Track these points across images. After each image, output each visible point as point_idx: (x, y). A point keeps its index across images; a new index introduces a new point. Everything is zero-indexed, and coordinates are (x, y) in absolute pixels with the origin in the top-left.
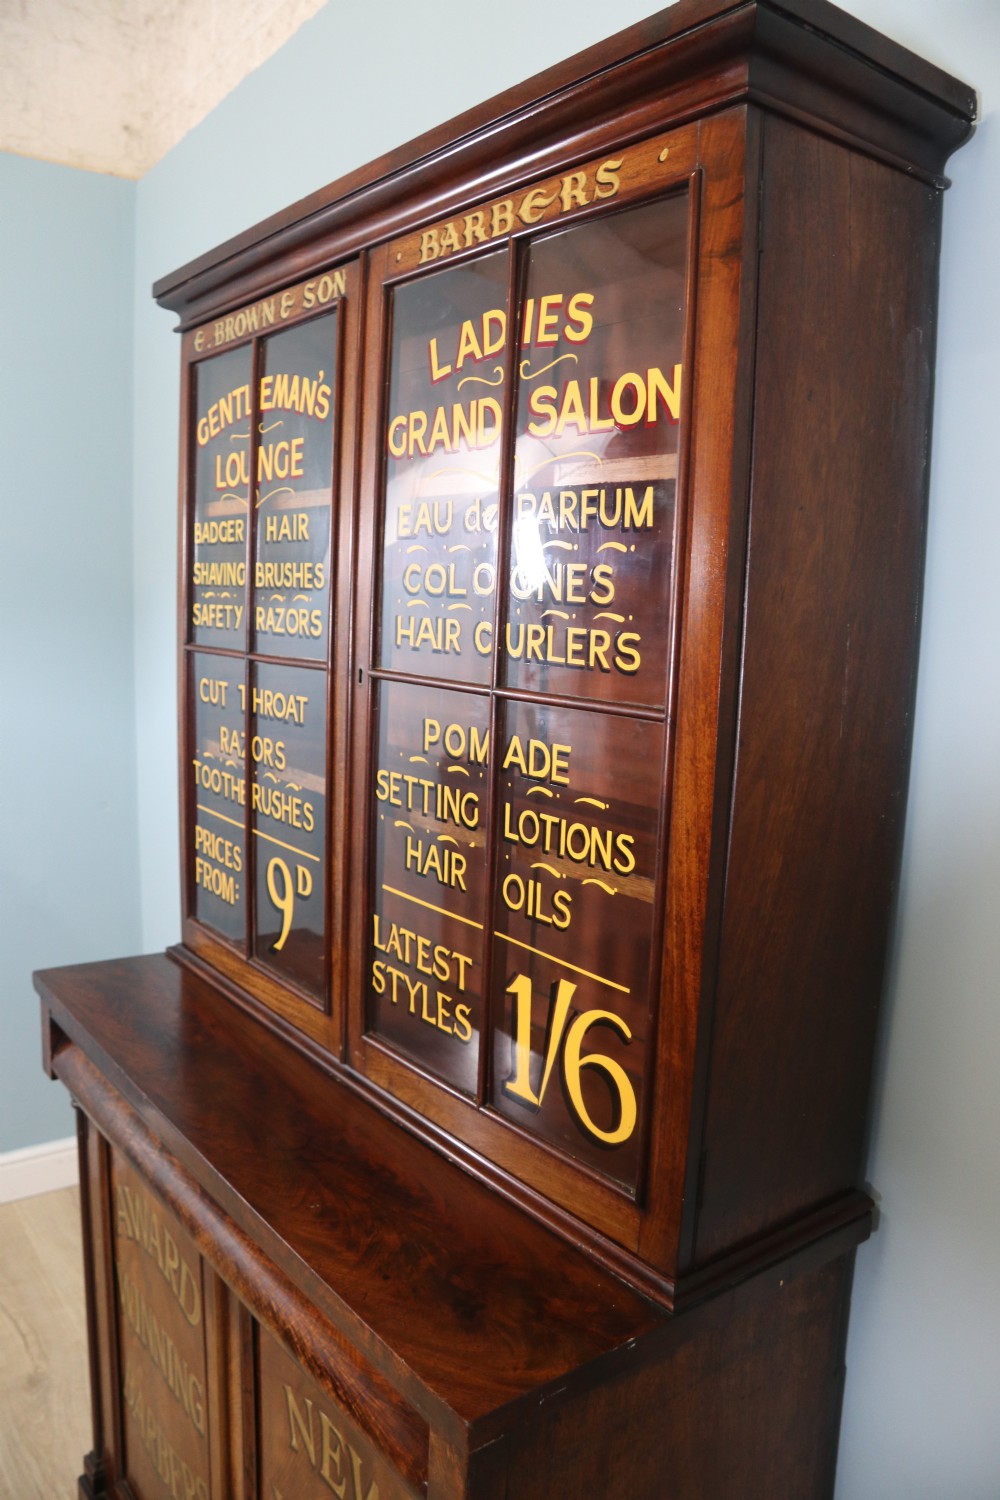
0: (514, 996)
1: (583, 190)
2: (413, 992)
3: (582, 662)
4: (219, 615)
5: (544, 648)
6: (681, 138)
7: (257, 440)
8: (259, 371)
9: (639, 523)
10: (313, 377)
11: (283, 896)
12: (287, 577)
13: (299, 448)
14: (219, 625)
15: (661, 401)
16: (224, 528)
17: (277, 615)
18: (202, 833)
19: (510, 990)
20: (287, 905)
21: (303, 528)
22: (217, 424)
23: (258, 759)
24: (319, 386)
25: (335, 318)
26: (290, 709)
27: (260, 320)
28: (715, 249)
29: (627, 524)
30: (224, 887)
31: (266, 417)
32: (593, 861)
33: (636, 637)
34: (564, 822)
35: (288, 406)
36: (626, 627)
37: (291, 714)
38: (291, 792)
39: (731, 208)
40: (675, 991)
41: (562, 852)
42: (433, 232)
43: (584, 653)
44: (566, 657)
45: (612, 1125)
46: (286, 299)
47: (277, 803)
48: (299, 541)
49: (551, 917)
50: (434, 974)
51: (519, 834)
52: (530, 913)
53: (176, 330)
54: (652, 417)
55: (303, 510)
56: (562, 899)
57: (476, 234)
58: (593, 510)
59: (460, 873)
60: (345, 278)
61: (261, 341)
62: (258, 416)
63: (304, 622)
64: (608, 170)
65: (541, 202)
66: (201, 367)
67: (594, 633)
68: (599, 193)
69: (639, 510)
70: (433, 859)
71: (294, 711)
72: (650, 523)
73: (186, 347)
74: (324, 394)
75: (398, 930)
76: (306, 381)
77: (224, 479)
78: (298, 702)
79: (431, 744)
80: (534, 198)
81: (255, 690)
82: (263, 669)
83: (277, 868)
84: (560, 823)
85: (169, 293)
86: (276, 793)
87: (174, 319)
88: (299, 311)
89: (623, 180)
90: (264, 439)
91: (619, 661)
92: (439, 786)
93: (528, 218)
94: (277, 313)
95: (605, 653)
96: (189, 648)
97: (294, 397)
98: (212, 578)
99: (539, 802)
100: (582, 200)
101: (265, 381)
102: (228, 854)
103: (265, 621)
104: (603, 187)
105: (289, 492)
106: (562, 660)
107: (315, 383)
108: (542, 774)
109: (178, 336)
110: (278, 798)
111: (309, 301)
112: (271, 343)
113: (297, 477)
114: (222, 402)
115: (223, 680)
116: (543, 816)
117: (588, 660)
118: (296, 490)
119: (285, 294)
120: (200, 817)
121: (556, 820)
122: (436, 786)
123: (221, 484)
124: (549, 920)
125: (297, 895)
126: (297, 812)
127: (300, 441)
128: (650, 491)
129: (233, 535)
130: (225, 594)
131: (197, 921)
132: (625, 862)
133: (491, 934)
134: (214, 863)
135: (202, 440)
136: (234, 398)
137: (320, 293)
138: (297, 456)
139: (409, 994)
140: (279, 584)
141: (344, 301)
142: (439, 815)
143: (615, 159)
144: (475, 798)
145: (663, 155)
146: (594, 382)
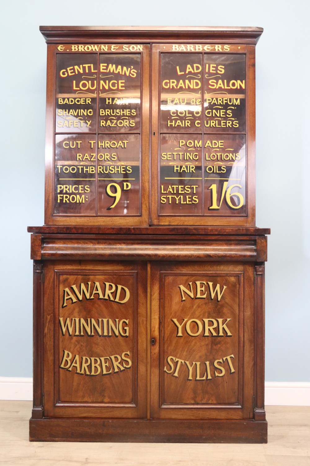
0: (211, 189)
1: (221, 48)
5: (215, 125)
6: (243, 46)
9: (237, 104)
10: (128, 67)
11: (115, 192)
12: (117, 113)
13: (123, 83)
15: (240, 86)
16: (78, 101)
17: (112, 122)
18: (62, 186)
20: (118, 195)
22: (73, 72)
24: (131, 69)
28: (250, 64)
29: (234, 104)
31: (103, 74)
32: (231, 159)
33: (237, 122)
35: (116, 72)
36: (235, 120)
37: (120, 146)
39: (253, 59)
41: (223, 159)
42: (177, 45)
43: (226, 125)
44: (221, 126)
45: (238, 205)
47: (112, 169)
50: (185, 192)
51: (210, 158)
52: (215, 172)
54: (239, 88)
57: (191, 49)
58: (226, 102)
59: (193, 170)
60: (142, 47)
63: (126, 123)
64: (226, 47)
65: (209, 48)
67: (228, 122)
69: (237, 102)
70: (184, 168)
72: (239, 104)
73: (51, 48)
74: (134, 72)
75: (171, 187)
76: (124, 67)
79: (182, 145)
80: (208, 47)
81: (100, 142)
83: (112, 186)
84: (222, 155)
85: (47, 32)
88: (121, 51)
89: (230, 49)
90: (103, 79)
91: (234, 126)
92: (185, 154)
93: (206, 50)
94: (109, 49)
95: (231, 125)
97: (119, 70)
99: (216, 151)
100: (220, 50)
102: (80, 189)
104: (226, 49)
106: (220, 126)
107: (129, 69)
108: (216, 146)
109: (45, 44)
111: (125, 49)
113: (121, 90)
116: (217, 154)
117: (226, 126)
118: (122, 92)
120: (62, 182)
121: (221, 154)
122: (184, 154)
123: (76, 88)
124: (220, 172)
125: (123, 190)
126: (123, 169)
127: (122, 81)
128: (239, 100)
132: (238, 158)
133: (204, 179)
134: (70, 194)
137: (130, 48)
138: (122, 85)
139: (176, 199)
140: (113, 115)
141: (142, 52)
142: (186, 159)
143: (229, 45)
144: (197, 154)
145: (239, 48)
146: (225, 81)
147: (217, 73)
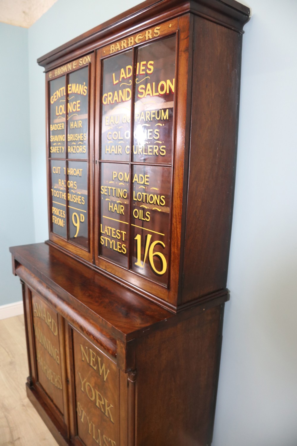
0: (137, 240)
1: (151, 35)
2: (111, 243)
3: (151, 154)
4: (58, 149)
5: (142, 151)
6: (174, 21)
7: (67, 102)
8: (67, 83)
9: (165, 119)
10: (82, 84)
11: (76, 222)
12: (76, 138)
13: (79, 103)
14: (58, 152)
15: (170, 88)
16: (59, 126)
17: (74, 148)
18: (54, 209)
19: (135, 239)
20: (78, 225)
21: (80, 124)
22: (56, 98)
23: (69, 187)
24: (84, 86)
25: (88, 68)
26: (78, 173)
27: (68, 69)
28: (182, 50)
29: (162, 119)
30: (60, 222)
31: (70, 95)
32: (155, 204)
33: (164, 147)
34: (148, 194)
35: (76, 92)
36: (162, 144)
37: (78, 174)
38: (78, 195)
39: (186, 40)
40: (175, 233)
41: (148, 202)
42: (113, 45)
44: (148, 153)
45: (161, 269)
46: (74, 63)
47: (74, 198)
48: (79, 128)
49: (145, 219)
50: (116, 237)
51: (137, 199)
52: (140, 218)
53: (44, 72)
54: (168, 92)
55: (80, 120)
56: (148, 214)
57: (124, 46)
58: (154, 116)
59: (122, 210)
60: (90, 57)
61: (68, 75)
62: (67, 95)
63: (81, 149)
64: (157, 29)
65: (141, 37)
66: (51, 82)
67: (154, 146)
68: (155, 36)
69: (165, 115)
70: (116, 208)
71: (79, 173)
72: (167, 118)
73: (47, 77)
74: (85, 89)
75: (107, 227)
76: (80, 85)
77: (58, 112)
78: (80, 171)
79: (115, 178)
80: (139, 36)
81: (68, 169)
82: (70, 162)
83: (75, 216)
85: (42, 62)
86: (74, 195)
87: (43, 69)
88: (78, 66)
89: (160, 32)
90: (69, 102)
91: (161, 153)
92: (117, 189)
93: (137, 42)
94: (72, 67)
95: (157, 151)
96: (50, 159)
97: (77, 89)
98: (56, 139)
99: (142, 190)
100: (151, 37)
101: (69, 85)
102: (61, 213)
103: (70, 150)
104: (156, 34)
105: (76, 115)
106: (147, 154)
107: (83, 86)
108: (142, 183)
109: (44, 74)
110: (75, 197)
111: (81, 64)
112: (70, 75)
113: (78, 111)
114: (57, 92)
115: (59, 167)
116: (143, 193)
117: (153, 153)
118: (78, 115)
119: (74, 62)
120: (53, 205)
121: (146, 194)
122: (116, 189)
123: (57, 114)
125: (80, 222)
126: (80, 200)
127: (79, 101)
128: (167, 110)
129: (61, 128)
130: (59, 144)
131: (53, 233)
132: (163, 202)
133: (130, 225)
134: (57, 216)
135: (52, 102)
136: (61, 91)
137: (84, 62)
138: (78, 105)
139: (110, 243)
140: (74, 140)
141: (90, 64)
142: (117, 196)
143: (159, 27)
144: (126, 191)
145: (170, 26)
146: (154, 83)
147: (147, 74)
